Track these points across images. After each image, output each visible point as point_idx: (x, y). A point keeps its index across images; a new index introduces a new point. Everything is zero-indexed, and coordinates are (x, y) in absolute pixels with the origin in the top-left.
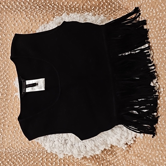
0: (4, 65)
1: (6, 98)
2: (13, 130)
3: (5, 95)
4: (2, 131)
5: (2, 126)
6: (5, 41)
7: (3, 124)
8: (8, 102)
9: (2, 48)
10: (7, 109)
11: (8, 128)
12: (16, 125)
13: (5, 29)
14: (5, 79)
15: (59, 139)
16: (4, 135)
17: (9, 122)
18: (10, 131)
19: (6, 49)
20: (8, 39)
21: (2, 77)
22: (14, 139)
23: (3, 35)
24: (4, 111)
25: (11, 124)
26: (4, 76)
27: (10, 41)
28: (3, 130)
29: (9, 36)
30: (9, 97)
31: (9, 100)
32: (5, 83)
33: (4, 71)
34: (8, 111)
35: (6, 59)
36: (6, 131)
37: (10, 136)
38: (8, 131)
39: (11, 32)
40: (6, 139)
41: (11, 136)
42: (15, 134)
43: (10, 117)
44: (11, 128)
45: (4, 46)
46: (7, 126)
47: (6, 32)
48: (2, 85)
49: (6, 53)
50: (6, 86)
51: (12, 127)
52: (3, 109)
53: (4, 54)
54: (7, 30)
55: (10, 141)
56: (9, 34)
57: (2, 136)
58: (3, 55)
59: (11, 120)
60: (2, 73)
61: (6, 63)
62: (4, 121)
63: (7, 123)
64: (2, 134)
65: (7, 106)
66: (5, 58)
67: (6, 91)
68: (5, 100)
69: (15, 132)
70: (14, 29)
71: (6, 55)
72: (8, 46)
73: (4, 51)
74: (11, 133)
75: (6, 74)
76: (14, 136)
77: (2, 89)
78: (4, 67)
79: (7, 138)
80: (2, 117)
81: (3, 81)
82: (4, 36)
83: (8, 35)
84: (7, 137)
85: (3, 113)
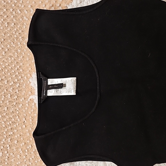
0: (16, 53)
1: (17, 101)
2: (24, 148)
3: (16, 97)
4: (9, 148)
5: (9, 141)
6: (21, 20)
7: (10, 139)
8: (20, 107)
9: (16, 30)
10: (17, 117)
11: (17, 144)
12: (28, 142)
13: (21, 2)
14: (17, 73)
16: (11, 154)
17: (19, 135)
18: (20, 150)
19: (20, 31)
20: (25, 18)
21: (13, 71)
22: (25, 160)
23: (18, 10)
24: (13, 119)
25: (22, 139)
26: (16, 69)
27: (27, 19)
28: (10, 146)
29: (26, 12)
30: (21, 100)
31: (21, 105)
32: (16, 80)
33: (16, 63)
34: (19, 120)
35: (19, 46)
36: (14, 148)
37: (19, 156)
38: (17, 148)
39: (30, 6)
40: (13, 160)
41: (20, 156)
42: (26, 154)
43: (20, 128)
44: (21, 145)
45: (19, 27)
46: (16, 142)
47: (23, 6)
48: (12, 83)
49: (20, 37)
50: (18, 84)
51: (23, 144)
52: (11, 117)
53: (17, 38)
54: (24, 4)
55: (19, 163)
56: (27, 10)
57: (8, 155)
58: (15, 40)
59: (22, 134)
60: (13, 66)
61: (19, 51)
62: (12, 133)
63: (16, 137)
64: (8, 152)
65: (18, 112)
66: (19, 44)
67: (17, 91)
68: (15, 104)
69: (26, 151)
70: (33, 3)
71: (21, 40)
72: (24, 27)
73: (17, 33)
74: (21, 152)
75: (18, 67)
76: (24, 157)
77: (11, 88)
78: (16, 56)
79: (15, 159)
80: (9, 128)
81: (14, 76)
82: (19, 12)
83: (25, 11)
84: (16, 157)
85: (11, 122)
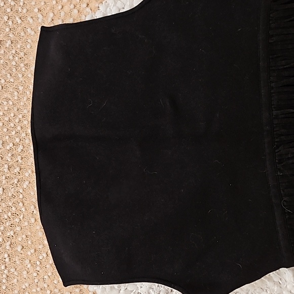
0: (16, 93)
1: (20, 177)
2: (34, 259)
3: (18, 169)
4: (7, 260)
5: (8, 247)
6: (22, 34)
7: (9, 243)
8: (25, 186)
9: (14, 52)
10: (21, 204)
11: (22, 252)
12: (41, 247)
13: (21, 4)
14: (19, 128)
15: (150, 288)
16: (12, 270)
17: (24, 236)
18: (27, 262)
19: (22, 54)
20: (29, 30)
21: (12, 125)
22: (36, 281)
23: (17, 19)
24: (14, 209)
25: (29, 242)
26: (17, 121)
27: (33, 33)
28: (9, 256)
29: (31, 21)
30: (27, 175)
31: (27, 183)
32: (17, 140)
33: (16, 110)
34: (23, 209)
35: (21, 79)
36: (17, 259)
37: (25, 272)
38: (22, 260)
39: (36, 10)
40: (15, 280)
41: (28, 272)
42: (38, 269)
43: (26, 224)
44: (29, 253)
45: (19, 46)
46: (19, 248)
47: (25, 11)
48: (11, 145)
49: (22, 65)
50: (21, 147)
51: (32, 251)
52: (10, 204)
53: (17, 66)
54: (27, 7)
55: (27, 285)
56: (32, 17)
57: (6, 272)
58: (14, 70)
59: (29, 233)
60: (12, 115)
61: (21, 88)
62: (12, 233)
63: (20, 239)
64: (6, 267)
65: (21, 196)
66: (20, 76)
67: (19, 158)
68: (16, 181)
69: (38, 263)
70: (43, 3)
71: (23, 69)
72: (29, 46)
73: (17, 58)
74: (29, 266)
75: (20, 116)
76: (35, 274)
77: (10, 155)
78: (16, 98)
79: (19, 278)
80: (7, 224)
81: (13, 133)
82: (19, 21)
83: (29, 19)
84: (20, 274)
85: (10, 214)
